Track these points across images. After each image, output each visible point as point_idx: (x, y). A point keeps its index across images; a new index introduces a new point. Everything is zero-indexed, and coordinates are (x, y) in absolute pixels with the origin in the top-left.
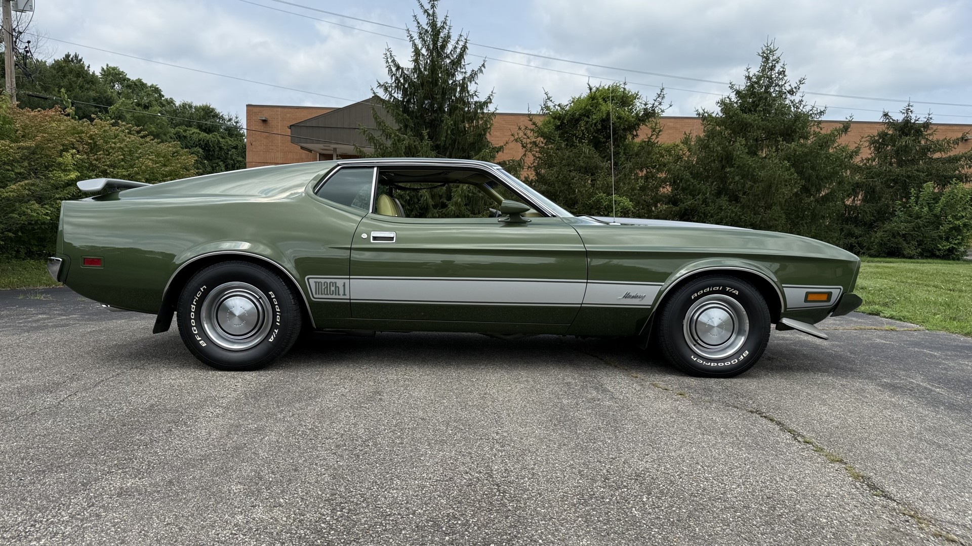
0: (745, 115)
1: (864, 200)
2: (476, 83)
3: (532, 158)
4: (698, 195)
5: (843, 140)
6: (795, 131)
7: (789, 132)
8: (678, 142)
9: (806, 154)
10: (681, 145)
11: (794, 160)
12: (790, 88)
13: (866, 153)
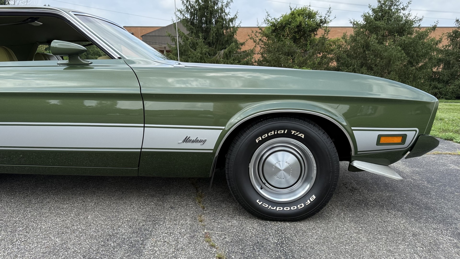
0: (377, 22)
1: (443, 68)
2: (229, 8)
3: (260, 48)
4: (350, 67)
5: (432, 35)
6: (404, 30)
7: (402, 31)
8: (340, 37)
9: (411, 43)
10: (341, 39)
11: (404, 46)
12: (403, 7)
13: (445, 42)
